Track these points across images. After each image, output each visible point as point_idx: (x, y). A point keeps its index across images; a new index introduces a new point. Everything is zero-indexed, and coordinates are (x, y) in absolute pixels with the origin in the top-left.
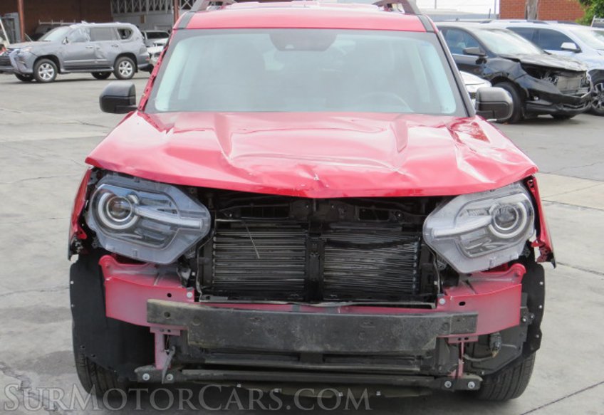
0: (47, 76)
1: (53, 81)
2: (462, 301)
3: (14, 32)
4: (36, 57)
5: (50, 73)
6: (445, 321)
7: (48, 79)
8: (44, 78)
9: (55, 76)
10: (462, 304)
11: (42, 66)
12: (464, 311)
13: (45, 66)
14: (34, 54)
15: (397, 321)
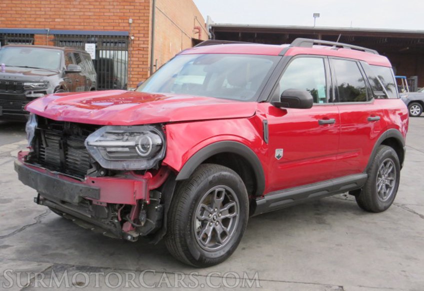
0: (415, 113)
1: (418, 116)
2: (93, 180)
3: (414, 87)
4: (409, 101)
5: (418, 111)
6: (81, 188)
7: (415, 115)
8: (413, 114)
9: (420, 113)
10: (93, 182)
11: (413, 107)
12: (94, 186)
13: (415, 107)
14: (408, 99)
15: (64, 184)
